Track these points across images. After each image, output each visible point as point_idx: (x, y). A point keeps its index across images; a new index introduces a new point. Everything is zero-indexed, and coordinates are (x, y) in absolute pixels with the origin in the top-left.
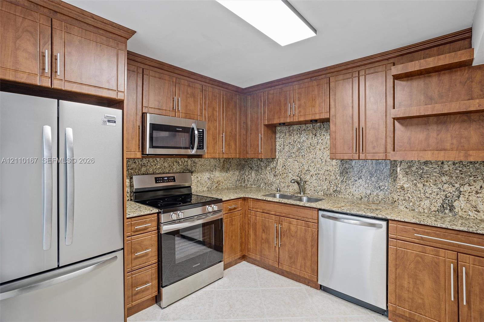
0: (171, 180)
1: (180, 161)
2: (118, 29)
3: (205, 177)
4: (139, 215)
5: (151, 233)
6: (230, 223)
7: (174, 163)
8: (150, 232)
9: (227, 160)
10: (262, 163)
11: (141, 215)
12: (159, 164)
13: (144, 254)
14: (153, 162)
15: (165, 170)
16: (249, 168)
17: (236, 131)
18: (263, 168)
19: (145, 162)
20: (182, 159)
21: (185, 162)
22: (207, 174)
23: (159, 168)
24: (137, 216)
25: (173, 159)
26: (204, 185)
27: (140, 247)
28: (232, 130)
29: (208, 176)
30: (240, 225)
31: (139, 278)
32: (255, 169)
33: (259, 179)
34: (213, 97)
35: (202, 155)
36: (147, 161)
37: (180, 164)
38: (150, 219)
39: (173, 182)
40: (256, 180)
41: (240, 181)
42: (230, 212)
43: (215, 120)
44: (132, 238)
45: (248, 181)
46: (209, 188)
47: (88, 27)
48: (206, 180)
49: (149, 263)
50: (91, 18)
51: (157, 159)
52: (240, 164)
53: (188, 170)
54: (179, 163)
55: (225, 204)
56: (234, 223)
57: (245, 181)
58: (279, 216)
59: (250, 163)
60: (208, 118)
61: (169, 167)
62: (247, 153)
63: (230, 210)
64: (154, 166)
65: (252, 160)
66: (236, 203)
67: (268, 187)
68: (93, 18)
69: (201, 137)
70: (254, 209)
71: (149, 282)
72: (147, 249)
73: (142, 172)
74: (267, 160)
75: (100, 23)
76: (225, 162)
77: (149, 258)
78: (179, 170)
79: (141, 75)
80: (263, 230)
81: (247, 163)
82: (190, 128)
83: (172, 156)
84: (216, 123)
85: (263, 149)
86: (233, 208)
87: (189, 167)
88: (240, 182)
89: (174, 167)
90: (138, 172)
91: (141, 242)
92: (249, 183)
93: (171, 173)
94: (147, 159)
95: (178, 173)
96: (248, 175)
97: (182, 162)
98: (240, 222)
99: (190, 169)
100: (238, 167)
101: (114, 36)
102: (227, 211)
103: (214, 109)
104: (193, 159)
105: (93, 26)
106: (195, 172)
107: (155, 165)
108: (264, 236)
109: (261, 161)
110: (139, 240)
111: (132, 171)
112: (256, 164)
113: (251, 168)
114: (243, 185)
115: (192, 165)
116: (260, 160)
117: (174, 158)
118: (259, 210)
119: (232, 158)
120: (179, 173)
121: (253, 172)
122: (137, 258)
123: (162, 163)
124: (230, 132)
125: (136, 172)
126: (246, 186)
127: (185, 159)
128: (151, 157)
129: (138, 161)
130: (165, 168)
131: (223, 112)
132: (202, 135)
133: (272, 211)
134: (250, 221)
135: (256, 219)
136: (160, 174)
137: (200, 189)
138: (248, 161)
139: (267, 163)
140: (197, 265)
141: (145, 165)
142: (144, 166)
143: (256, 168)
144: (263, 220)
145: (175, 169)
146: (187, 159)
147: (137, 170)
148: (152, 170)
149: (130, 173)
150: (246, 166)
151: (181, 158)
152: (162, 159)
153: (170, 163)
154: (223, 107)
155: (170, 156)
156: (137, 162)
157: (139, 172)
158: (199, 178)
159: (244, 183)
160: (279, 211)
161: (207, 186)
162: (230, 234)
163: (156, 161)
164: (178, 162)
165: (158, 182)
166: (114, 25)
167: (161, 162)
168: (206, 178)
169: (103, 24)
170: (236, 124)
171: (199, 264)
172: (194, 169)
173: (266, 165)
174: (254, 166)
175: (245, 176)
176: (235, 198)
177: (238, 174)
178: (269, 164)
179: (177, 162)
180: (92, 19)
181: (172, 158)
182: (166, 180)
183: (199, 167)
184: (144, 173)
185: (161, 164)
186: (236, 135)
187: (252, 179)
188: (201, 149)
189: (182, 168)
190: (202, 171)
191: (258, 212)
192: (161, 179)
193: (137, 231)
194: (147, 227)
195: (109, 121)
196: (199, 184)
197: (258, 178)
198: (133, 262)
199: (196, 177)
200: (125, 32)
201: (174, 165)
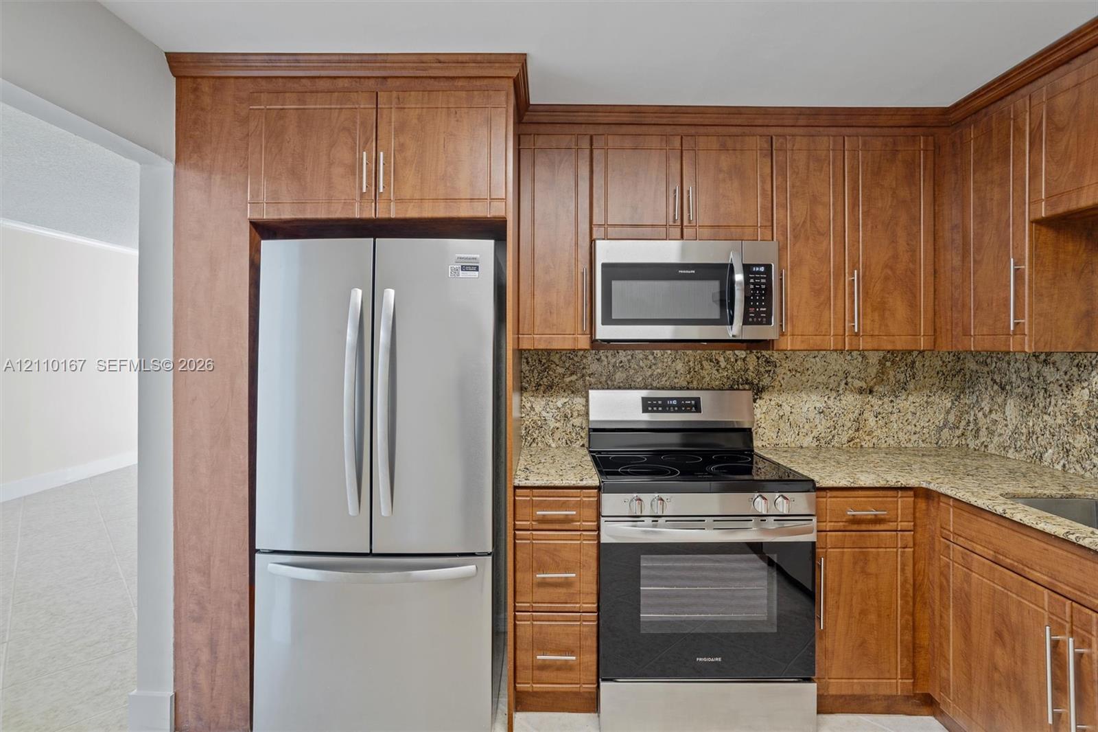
0: (688, 408)
1: (721, 359)
2: (488, 64)
3: (807, 406)
4: (548, 484)
5: (580, 535)
6: (855, 563)
7: (704, 363)
8: (579, 533)
9: (892, 357)
10: (1048, 372)
11: (552, 485)
12: (660, 365)
13: (560, 580)
14: (644, 360)
15: (676, 380)
16: (996, 387)
17: (914, 259)
18: (1054, 388)
19: (624, 359)
20: (728, 352)
21: (736, 361)
22: (814, 397)
23: (661, 375)
24: (543, 485)
25: (699, 352)
26: (803, 430)
27: (551, 561)
28: (895, 257)
29: (818, 405)
30: (904, 582)
31: (551, 634)
32: (1020, 390)
33: (1037, 429)
34: (811, 164)
35: (773, 340)
36: (630, 357)
37: (723, 367)
38: (579, 499)
39: (694, 412)
40: (1024, 431)
41: (958, 428)
42: (855, 527)
43: (820, 234)
44: (533, 534)
45: (991, 433)
46: (822, 441)
47: (436, 83)
48: (811, 415)
49: (575, 607)
50: (436, 62)
51: (655, 352)
52: (960, 371)
53: (746, 384)
54: (718, 363)
55: (833, 499)
56: (872, 568)
57: (978, 430)
58: (1073, 601)
59: (999, 370)
60: (793, 230)
61: (689, 373)
62: (966, 333)
63: (855, 521)
64: (646, 369)
65: (1007, 358)
66: (882, 503)
67: (1078, 467)
68: (440, 62)
69: (760, 289)
70: (961, 541)
71: (573, 652)
72: (567, 570)
73: (615, 383)
74: (1073, 359)
75: (454, 65)
76: (888, 364)
77: (573, 594)
78: (717, 383)
79: (587, 152)
80: (999, 634)
81: (986, 369)
82: (727, 264)
83: (697, 344)
84: (825, 243)
85: (1030, 316)
86: (869, 517)
87: (751, 375)
88: (959, 432)
89: (704, 373)
90: (606, 381)
91: (555, 550)
92: (996, 439)
93: (693, 389)
94: (629, 352)
95: (715, 390)
96: (991, 411)
97: (727, 360)
98: (903, 570)
99: (756, 382)
100: (946, 379)
101: (486, 82)
102: (841, 524)
103: (815, 200)
104: (764, 353)
105: (444, 77)
106: (770, 389)
107: (650, 367)
108: (1002, 658)
109: (1045, 361)
110: (550, 544)
111: (591, 379)
112: (1023, 375)
113: (1003, 389)
114: (972, 446)
115: (762, 370)
116: (1043, 357)
117: (704, 349)
118: (979, 548)
119: (921, 352)
120: (720, 389)
121: (1011, 403)
122: (544, 584)
123: (670, 363)
124: (886, 266)
125: (601, 383)
126: (983, 449)
127: (736, 352)
128: (638, 348)
129: (607, 357)
130: (678, 375)
131: (855, 205)
132: (763, 284)
133: (1038, 568)
134: (948, 581)
135: (967, 579)
136: (663, 389)
137: (789, 438)
138: (989, 361)
139: (1075, 369)
140: (712, 660)
141: (622, 366)
142: (621, 369)
143: (1024, 388)
144: (995, 591)
145: (708, 379)
146: (743, 352)
147: (604, 377)
148: (641, 379)
149: (587, 383)
150: (981, 380)
151: (725, 349)
152: (669, 352)
153: (691, 364)
154: (855, 189)
155: (690, 344)
156: (603, 358)
157: (609, 383)
158: (786, 408)
159: (976, 437)
160: (1072, 581)
161: (815, 433)
162: (854, 601)
163: (651, 357)
164: (716, 360)
165: (650, 409)
166: (479, 58)
167: (666, 360)
168: (813, 408)
169: (459, 65)
170: (913, 236)
171: (717, 659)
172: (766, 381)
173: (1067, 378)
174: (1014, 380)
175: (980, 415)
176: (877, 485)
177: (949, 405)
178: (1084, 376)
179: (711, 361)
180: (439, 65)
181: (695, 349)
182: (674, 406)
183: (785, 376)
184: (621, 384)
185: (665, 364)
186: (914, 273)
187: (1006, 426)
188: (760, 323)
189: (728, 378)
190: (797, 389)
191: (975, 556)
192: (660, 402)
193: (543, 520)
194: (570, 517)
195: (464, 268)
196: (784, 426)
197: (1031, 424)
198: (536, 593)
199: (773, 403)
200: (502, 65)
201: (702, 369)
